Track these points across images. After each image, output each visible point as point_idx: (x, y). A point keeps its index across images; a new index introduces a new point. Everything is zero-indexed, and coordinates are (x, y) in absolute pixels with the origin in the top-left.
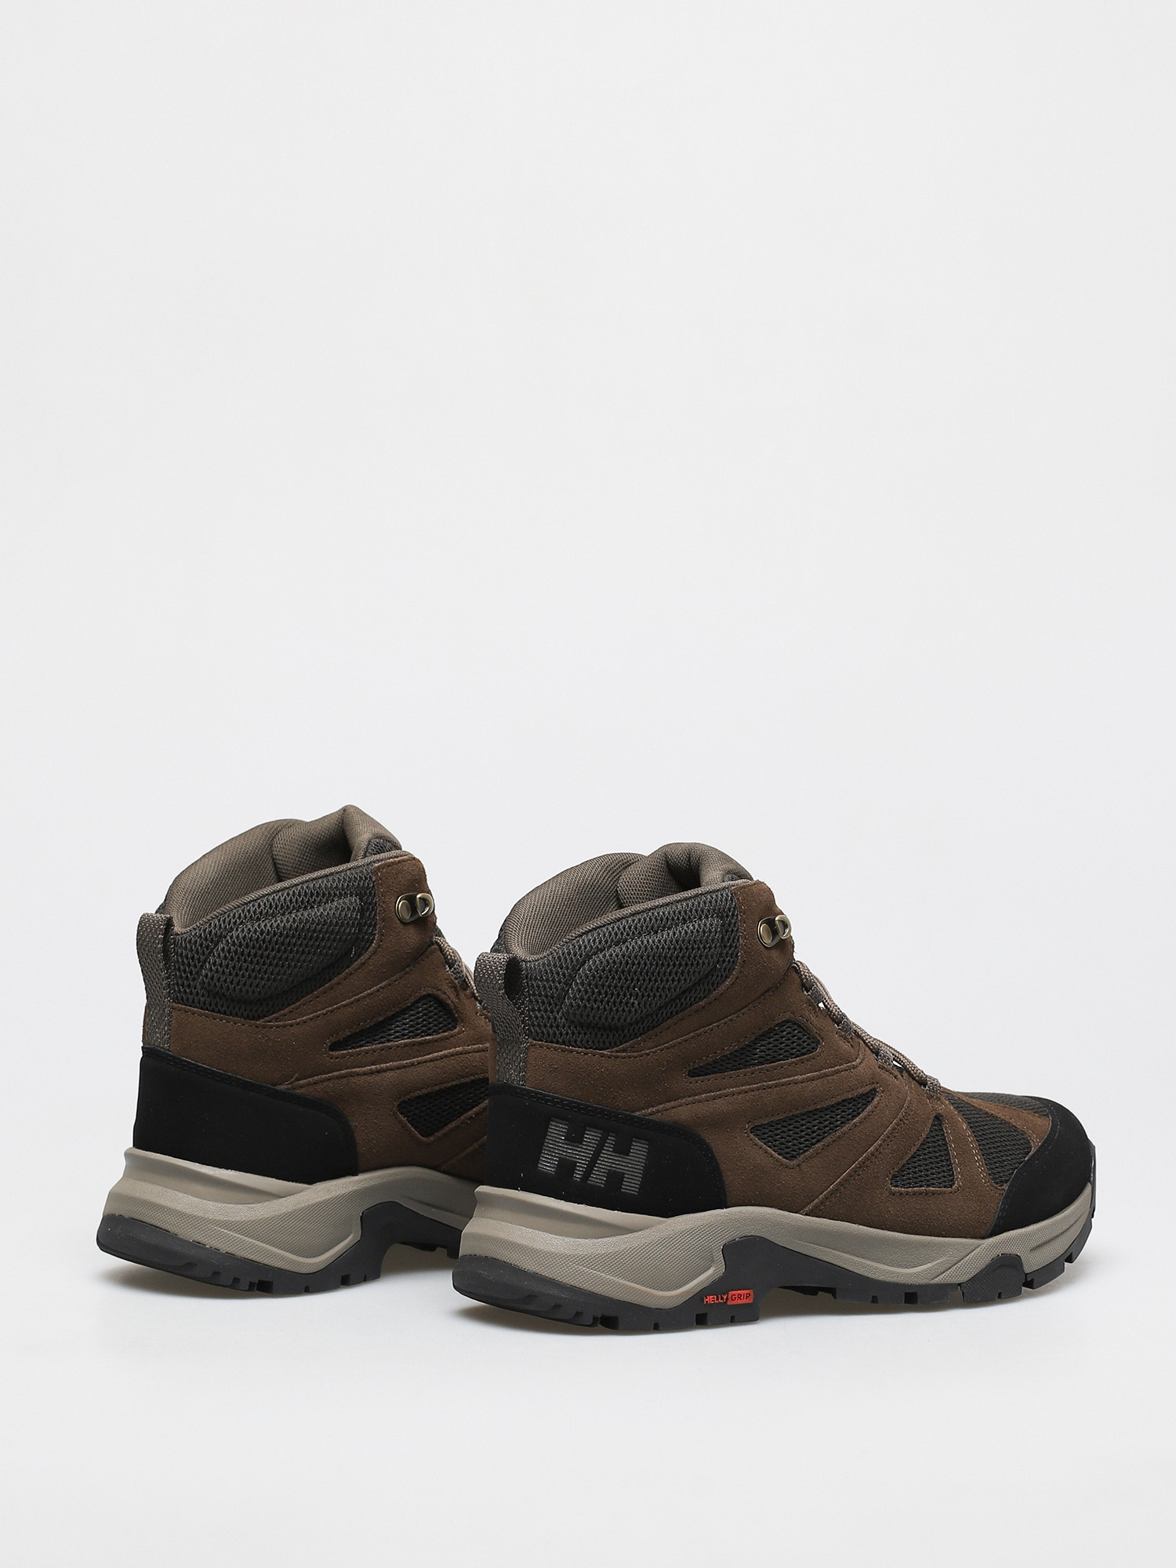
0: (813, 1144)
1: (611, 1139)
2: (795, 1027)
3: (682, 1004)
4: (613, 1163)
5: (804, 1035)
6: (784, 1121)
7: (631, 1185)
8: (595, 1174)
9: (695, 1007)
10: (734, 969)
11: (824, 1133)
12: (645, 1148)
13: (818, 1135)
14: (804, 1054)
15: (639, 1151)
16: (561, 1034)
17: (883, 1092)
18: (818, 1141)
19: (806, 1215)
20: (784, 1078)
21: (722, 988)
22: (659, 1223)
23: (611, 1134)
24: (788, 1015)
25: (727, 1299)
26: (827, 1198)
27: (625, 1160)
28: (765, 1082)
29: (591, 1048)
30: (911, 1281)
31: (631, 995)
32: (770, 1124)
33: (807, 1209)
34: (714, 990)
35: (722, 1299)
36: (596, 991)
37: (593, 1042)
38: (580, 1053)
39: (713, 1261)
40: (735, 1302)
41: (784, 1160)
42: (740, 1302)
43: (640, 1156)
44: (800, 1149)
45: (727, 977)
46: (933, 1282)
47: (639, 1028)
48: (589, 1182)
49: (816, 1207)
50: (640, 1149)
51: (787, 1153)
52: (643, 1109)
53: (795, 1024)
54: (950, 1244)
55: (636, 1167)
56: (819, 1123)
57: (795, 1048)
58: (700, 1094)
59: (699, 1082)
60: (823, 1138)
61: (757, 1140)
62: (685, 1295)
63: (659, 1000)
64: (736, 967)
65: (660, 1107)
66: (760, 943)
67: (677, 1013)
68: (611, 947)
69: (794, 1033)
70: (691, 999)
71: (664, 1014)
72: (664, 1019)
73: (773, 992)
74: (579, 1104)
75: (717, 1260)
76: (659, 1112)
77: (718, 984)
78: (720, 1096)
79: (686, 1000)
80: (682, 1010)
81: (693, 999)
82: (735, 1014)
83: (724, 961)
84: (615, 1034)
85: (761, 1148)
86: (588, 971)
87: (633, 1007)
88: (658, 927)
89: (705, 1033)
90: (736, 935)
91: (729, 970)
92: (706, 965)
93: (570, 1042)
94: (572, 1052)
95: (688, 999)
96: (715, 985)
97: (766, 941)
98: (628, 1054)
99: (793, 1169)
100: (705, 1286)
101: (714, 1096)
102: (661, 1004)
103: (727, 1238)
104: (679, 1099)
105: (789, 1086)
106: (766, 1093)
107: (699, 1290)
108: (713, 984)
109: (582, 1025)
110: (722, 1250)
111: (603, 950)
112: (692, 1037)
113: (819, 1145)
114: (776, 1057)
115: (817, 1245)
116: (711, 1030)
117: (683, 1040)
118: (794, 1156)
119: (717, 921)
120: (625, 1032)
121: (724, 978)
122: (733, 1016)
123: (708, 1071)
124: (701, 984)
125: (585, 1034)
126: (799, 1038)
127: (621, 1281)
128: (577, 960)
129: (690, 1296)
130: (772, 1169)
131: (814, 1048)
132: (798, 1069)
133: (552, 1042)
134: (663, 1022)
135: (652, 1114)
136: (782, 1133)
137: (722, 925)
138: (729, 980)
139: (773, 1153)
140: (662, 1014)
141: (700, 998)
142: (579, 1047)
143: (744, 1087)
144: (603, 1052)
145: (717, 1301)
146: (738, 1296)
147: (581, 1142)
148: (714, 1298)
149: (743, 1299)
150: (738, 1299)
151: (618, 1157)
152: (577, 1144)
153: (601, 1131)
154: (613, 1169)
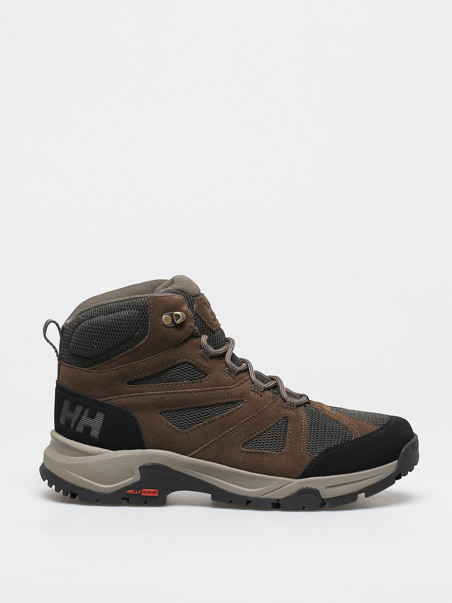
0: (197, 423)
1: (87, 411)
2: (190, 366)
3: (121, 350)
4: (87, 422)
5: (196, 371)
6: (181, 411)
7: (95, 433)
8: (79, 427)
9: (128, 351)
10: (146, 335)
11: (205, 418)
12: (103, 417)
13: (201, 419)
14: (195, 379)
15: (100, 418)
16: (69, 359)
17: (247, 402)
18: (200, 422)
19: (191, 456)
20: (181, 390)
21: (140, 344)
23: (87, 408)
24: (185, 360)
25: (141, 492)
26: (203, 450)
27: (92, 421)
28: (169, 391)
29: (80, 367)
30: (250, 495)
31: (93, 343)
32: (172, 411)
33: (191, 454)
34: (137, 344)
35: (138, 492)
36: (79, 339)
37: (81, 364)
38: (75, 369)
39: (133, 474)
40: (146, 495)
41: (179, 429)
42: (149, 495)
43: (100, 420)
44: (189, 425)
45: (143, 339)
46: (261, 497)
47: (101, 359)
48: (76, 430)
49: (197, 453)
50: (100, 416)
51: (181, 426)
52: (103, 398)
53: (190, 364)
54: (274, 479)
55: (97, 425)
56: (202, 413)
57: (189, 376)
58: (133, 393)
59: (133, 387)
60: (203, 421)
61: (163, 418)
62: (115, 488)
63: (107, 347)
64: (148, 335)
65: (112, 397)
66: (162, 324)
67: (120, 353)
68: (88, 320)
69: (189, 369)
70: (125, 348)
71: (113, 354)
72: (113, 356)
73: (176, 348)
74: (75, 393)
75: (136, 473)
76: (111, 400)
77: (138, 342)
78: (143, 395)
79: (122, 348)
80: (122, 353)
81: (126, 348)
82: (150, 357)
83: (140, 331)
84: (90, 361)
85: (164, 422)
86: (78, 330)
87: (95, 349)
88: (109, 312)
89: (134, 364)
90: (147, 319)
91: (144, 335)
92: (132, 332)
93: (72, 363)
94: (73, 368)
95: (124, 347)
96: (137, 342)
97: (166, 323)
98: (95, 371)
99: (184, 434)
100: (127, 485)
101: (141, 395)
102: (109, 349)
103: (142, 463)
104: (122, 395)
105: (182, 394)
106: (168, 396)
107: (124, 487)
108: (135, 341)
109: (76, 356)
110: (139, 469)
111: (85, 321)
112: (127, 366)
113: (201, 424)
114: (178, 380)
115: (197, 472)
116: (138, 363)
117: (123, 367)
118: (185, 428)
119: (137, 311)
120: (95, 360)
121: (141, 339)
122: (149, 358)
123: (139, 383)
124: (129, 341)
125: (78, 360)
126: (192, 372)
127: (81, 478)
128: (76, 324)
129: (118, 489)
130: (170, 432)
131: (203, 377)
132: (190, 386)
133: (66, 363)
134: (113, 357)
135: (107, 400)
136: (179, 416)
137: (139, 314)
138: (144, 340)
139: (172, 425)
140: (112, 353)
141: (130, 347)
142: (75, 366)
143: (157, 392)
144: (85, 369)
145: (135, 493)
146: (148, 492)
147: (74, 410)
148: (133, 491)
149: (152, 493)
150: (148, 493)
151: (89, 420)
152: (73, 412)
153: (83, 406)
154: (87, 425)
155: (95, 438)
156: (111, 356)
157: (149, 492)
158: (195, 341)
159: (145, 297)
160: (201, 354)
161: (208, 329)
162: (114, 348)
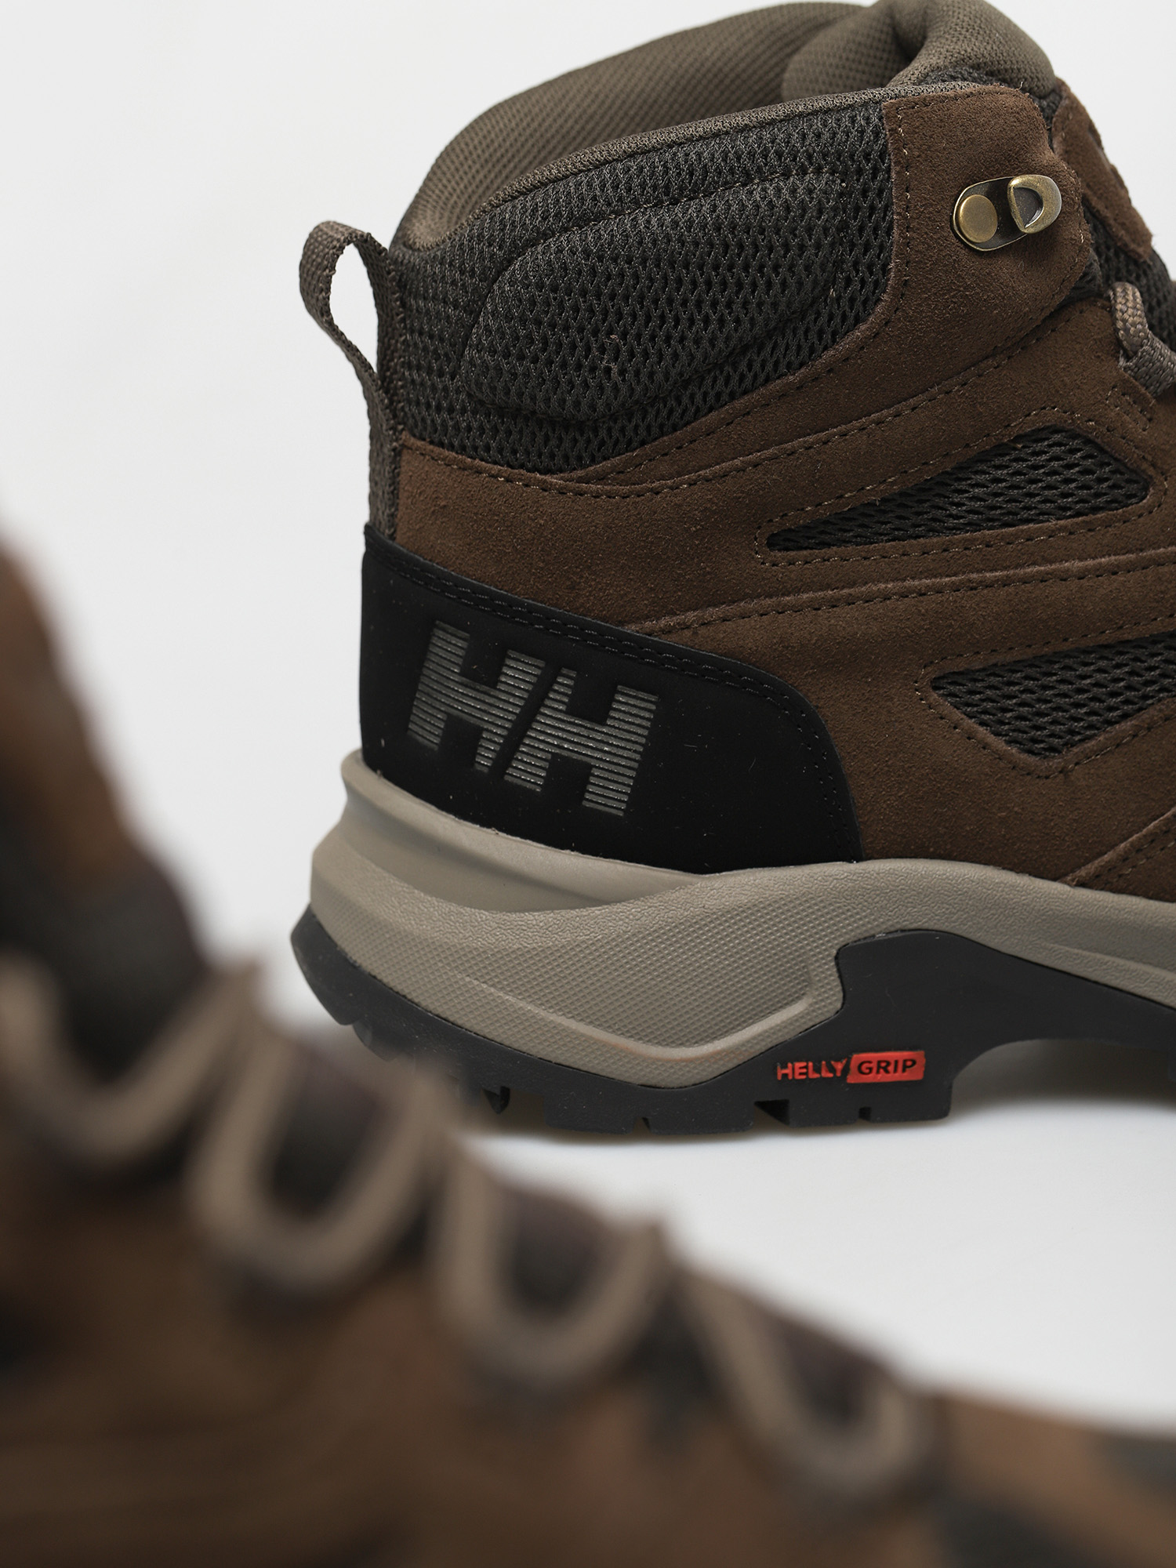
0: (1110, 723)
1: (564, 683)
2: (1076, 443)
3: (742, 377)
4: (566, 740)
5: (1102, 465)
6: (1031, 666)
7: (610, 794)
8: (522, 761)
9: (776, 385)
10: (879, 300)
11: (1145, 697)
12: (650, 711)
13: (1127, 702)
14: (1095, 510)
15: (633, 715)
16: (457, 427)
18: (1125, 716)
19: (1082, 884)
20: (1034, 563)
21: (844, 345)
22: (673, 886)
23: (565, 671)
24: (1053, 416)
25: (846, 1070)
26: (1139, 851)
27: (593, 735)
28: (979, 571)
29: (522, 466)
31: (602, 350)
32: (991, 671)
33: (1082, 872)
34: (826, 348)
35: (832, 1070)
36: (522, 333)
37: (527, 453)
38: (495, 477)
39: (809, 983)
40: (869, 1079)
41: (1024, 756)
42: (882, 1077)
43: (633, 728)
44: (1072, 732)
45: (858, 320)
47: (637, 427)
48: (507, 778)
49: (1110, 868)
50: (635, 711)
51: (1035, 741)
52: (647, 618)
53: (1075, 436)
55: (620, 752)
56: (1132, 673)
57: (1071, 495)
58: (798, 591)
59: (798, 562)
60: (1140, 709)
61: (946, 707)
62: (721, 1059)
63: (674, 366)
64: (885, 297)
65: (691, 616)
66: (954, 240)
67: (733, 396)
68: (566, 230)
69: (1071, 459)
70: (763, 367)
71: (698, 398)
72: (698, 410)
73: (1009, 358)
74: (494, 596)
75: (819, 981)
76: (688, 627)
77: (834, 334)
78: (850, 601)
79: (750, 367)
80: (745, 393)
81: (769, 367)
82: (888, 407)
83: (848, 281)
84: (578, 437)
85: (955, 728)
86: (512, 283)
87: (609, 378)
88: (681, 189)
89: (807, 449)
90: (884, 219)
91: (865, 302)
92: (808, 286)
93: (475, 448)
94: (479, 472)
95: (757, 366)
96: (827, 337)
97: (973, 236)
98: (608, 488)
99: (1047, 777)
100: (781, 1040)
101: (838, 600)
102: (681, 374)
103: (850, 931)
104: (742, 600)
105: (1041, 585)
106: (977, 599)
107: (764, 1049)
108: (821, 333)
109: (501, 411)
110: (836, 958)
111: (546, 237)
112: (773, 458)
113: (1127, 725)
114: (1016, 514)
115: (1108, 954)
116: (825, 443)
117: (749, 463)
118: (1053, 749)
119: (834, 181)
120: (603, 433)
121: (851, 320)
122: (885, 412)
123: (827, 538)
124: (789, 332)
125: (509, 433)
126: (1087, 472)
127: (553, 1017)
128: (492, 255)
129: (736, 1062)
130: (987, 775)
131: (1134, 496)
132: (1075, 545)
133: (441, 445)
134: (696, 417)
135: (668, 631)
136: (1022, 692)
137: (841, 195)
138: (863, 327)
139: (991, 739)
140: (692, 397)
141: (789, 366)
142: (495, 463)
143: (917, 583)
144: (548, 478)
145: (817, 1076)
146: (879, 1062)
147: (493, 683)
148: (806, 1067)
149: (895, 1070)
150: (878, 1072)
151: (577, 727)
152: (485, 688)
153: (541, 664)
154: (565, 753)
155: (610, 814)
156: (684, 411)
157: (883, 1066)
158: (1093, 316)
159: (865, 104)
160: (1125, 381)
161: (1117, 255)
162: (709, 371)
